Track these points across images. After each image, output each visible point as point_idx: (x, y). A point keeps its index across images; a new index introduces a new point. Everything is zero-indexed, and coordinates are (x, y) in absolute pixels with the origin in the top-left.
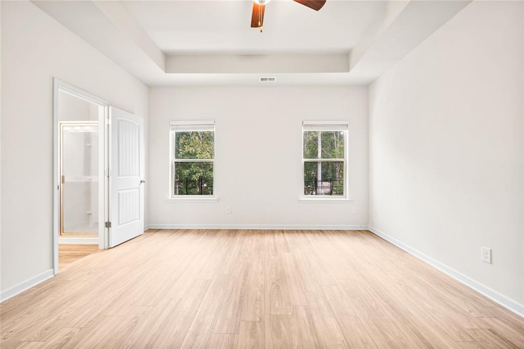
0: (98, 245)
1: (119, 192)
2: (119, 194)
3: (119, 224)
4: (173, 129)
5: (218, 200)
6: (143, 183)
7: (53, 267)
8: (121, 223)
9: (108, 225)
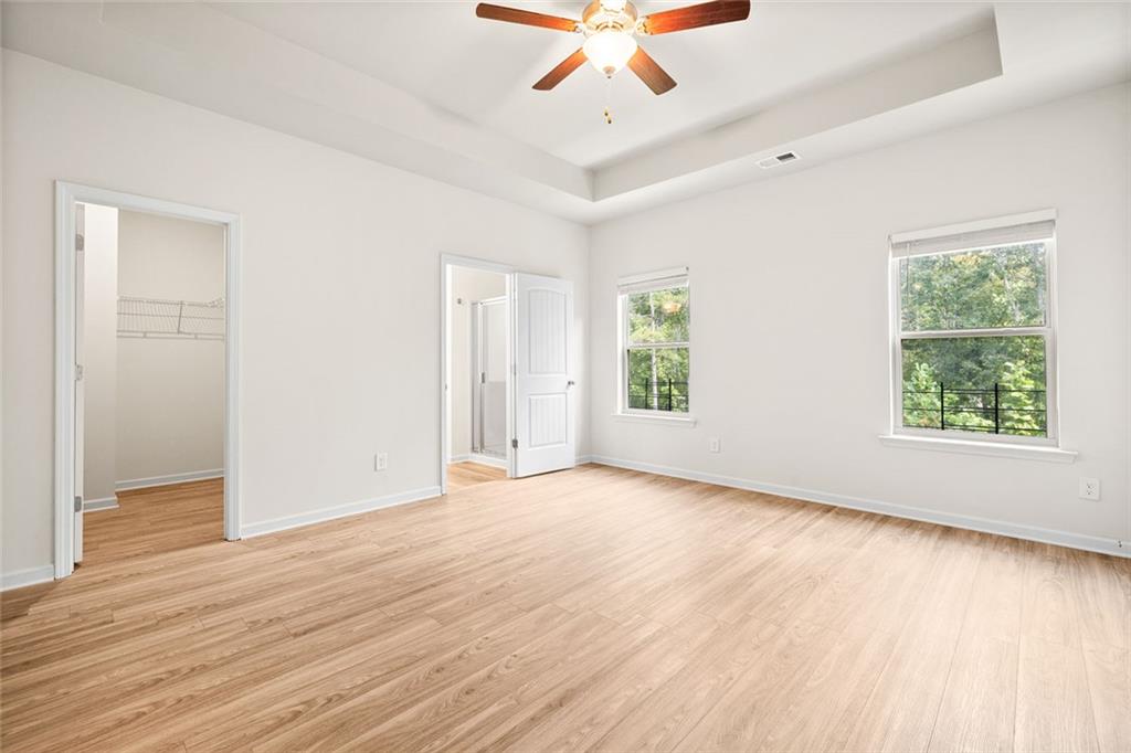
0: (505, 471)
1: (532, 397)
2: (530, 400)
3: (531, 446)
4: (622, 292)
5: (695, 423)
6: (572, 386)
7: (441, 485)
8: (533, 443)
9: (515, 444)
